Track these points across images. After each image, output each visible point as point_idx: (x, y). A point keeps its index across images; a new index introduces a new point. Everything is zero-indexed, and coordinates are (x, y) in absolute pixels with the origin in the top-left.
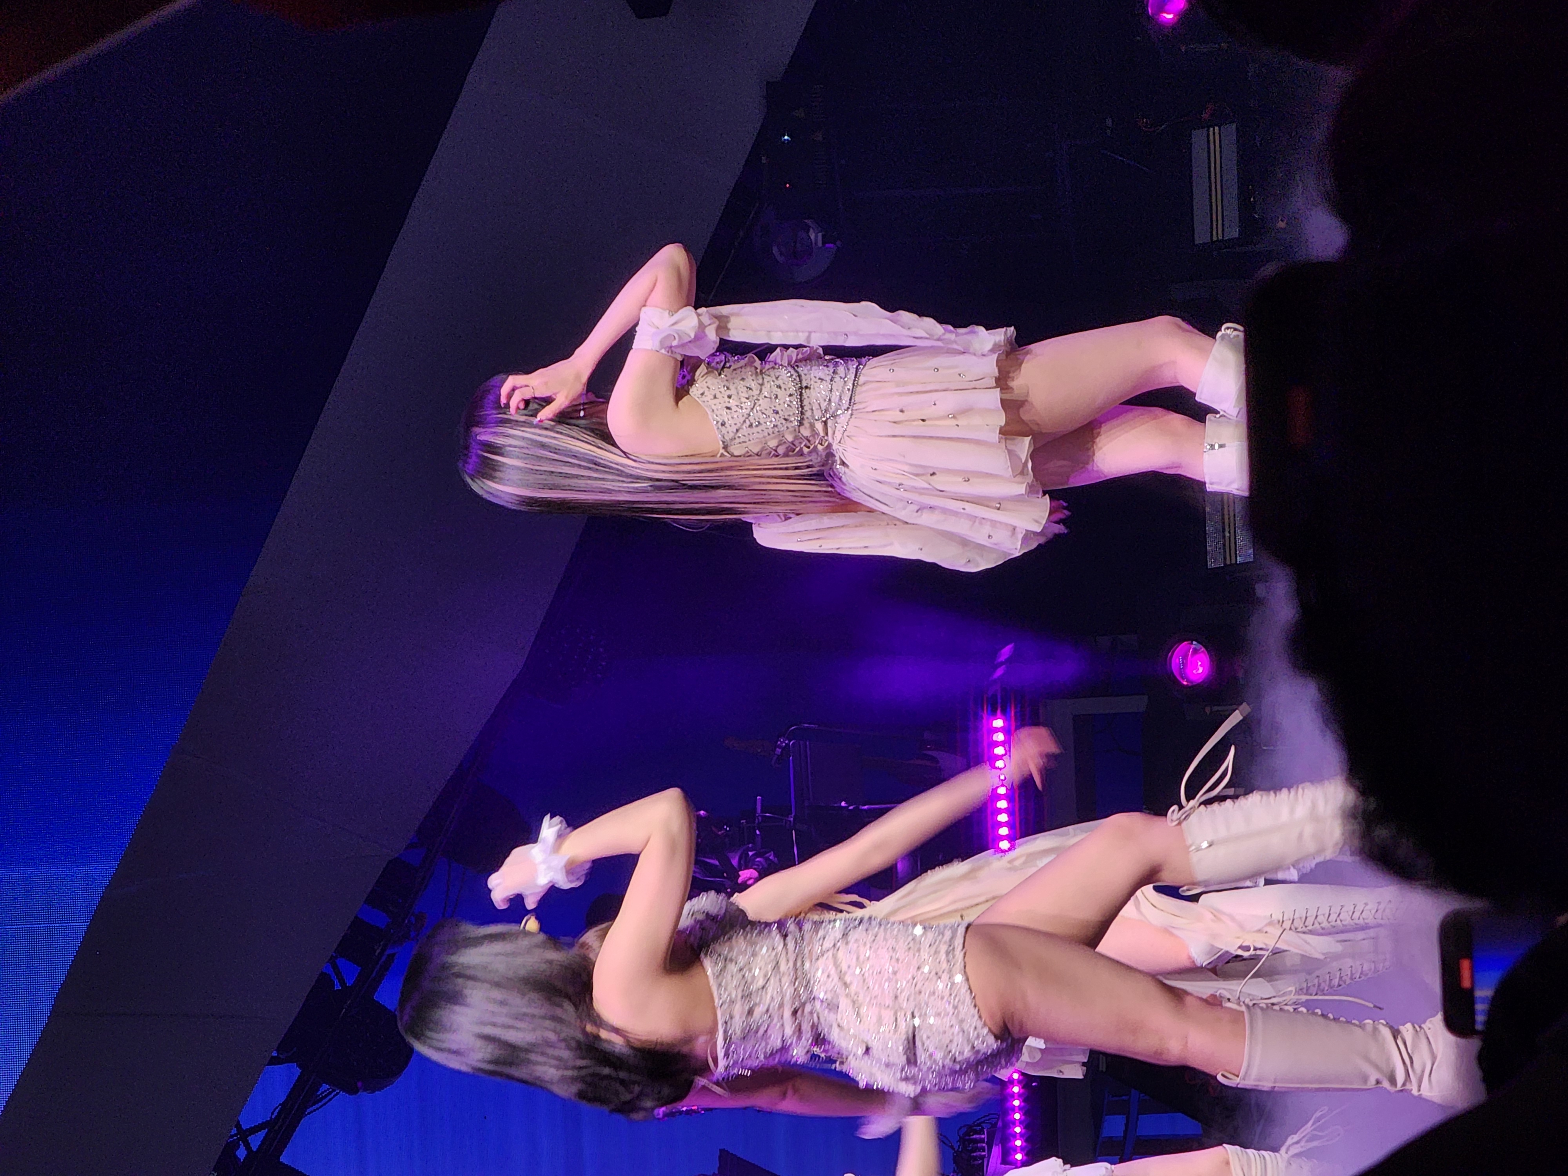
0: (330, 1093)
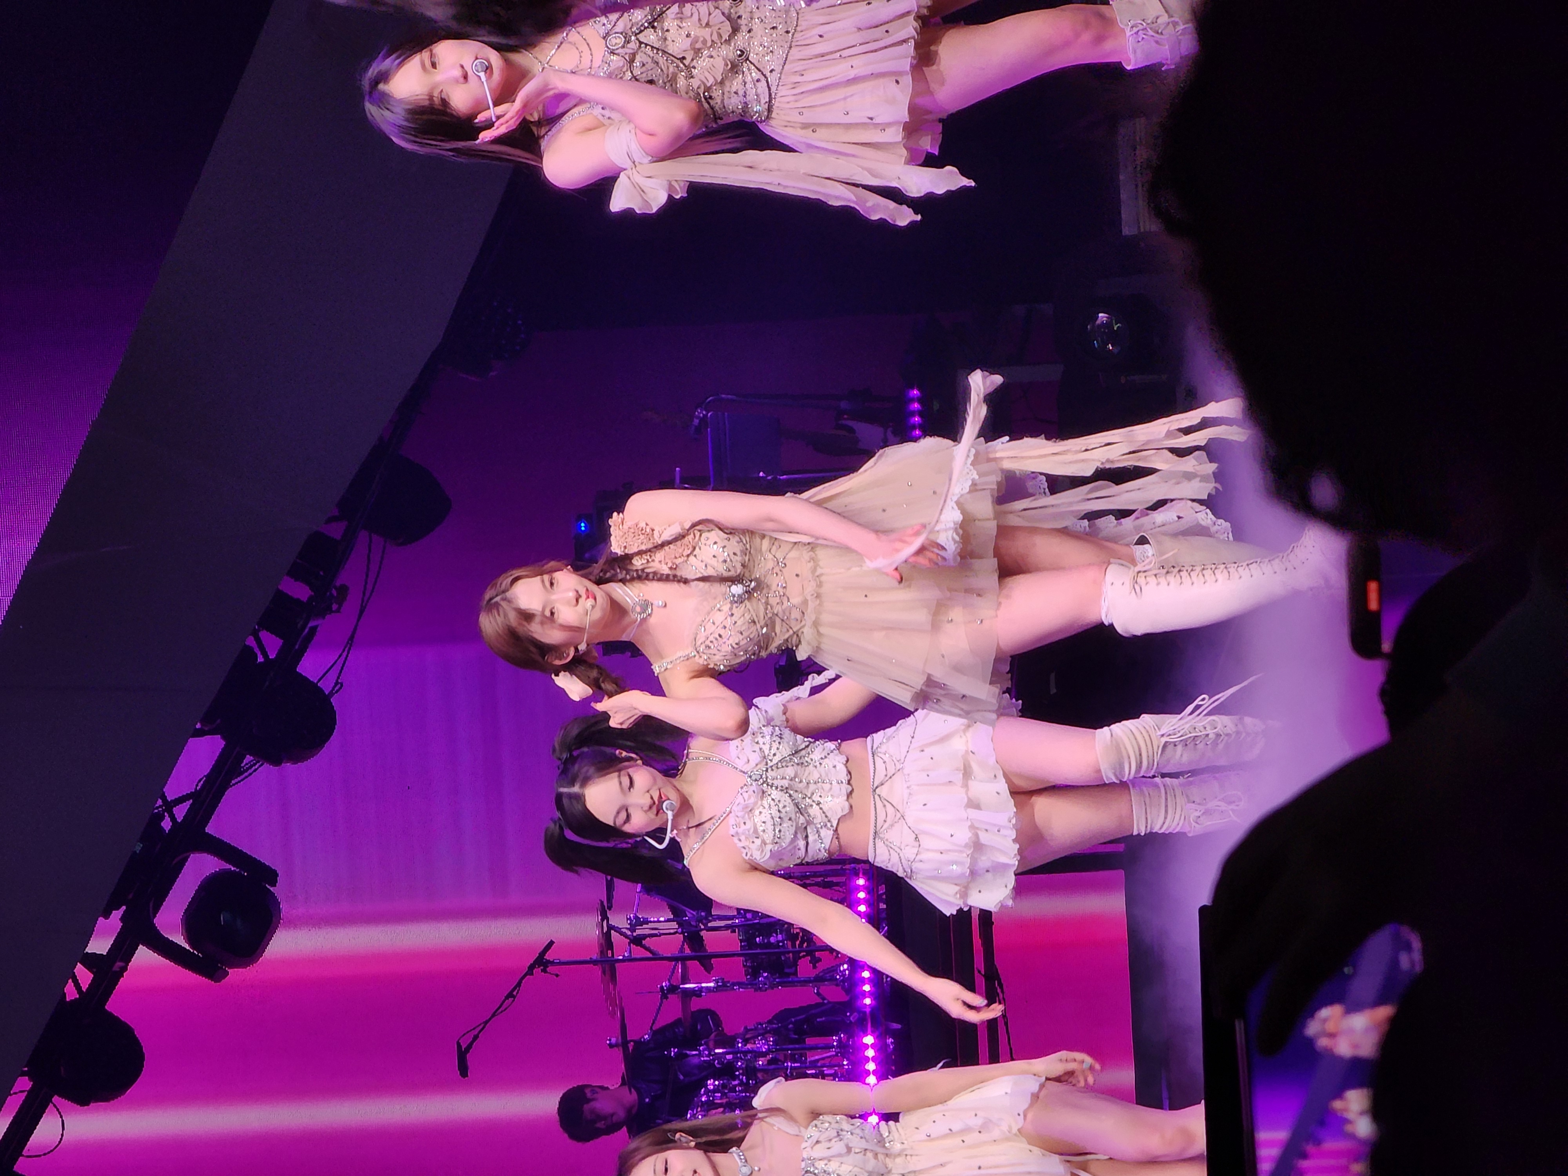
0: (255, 765)
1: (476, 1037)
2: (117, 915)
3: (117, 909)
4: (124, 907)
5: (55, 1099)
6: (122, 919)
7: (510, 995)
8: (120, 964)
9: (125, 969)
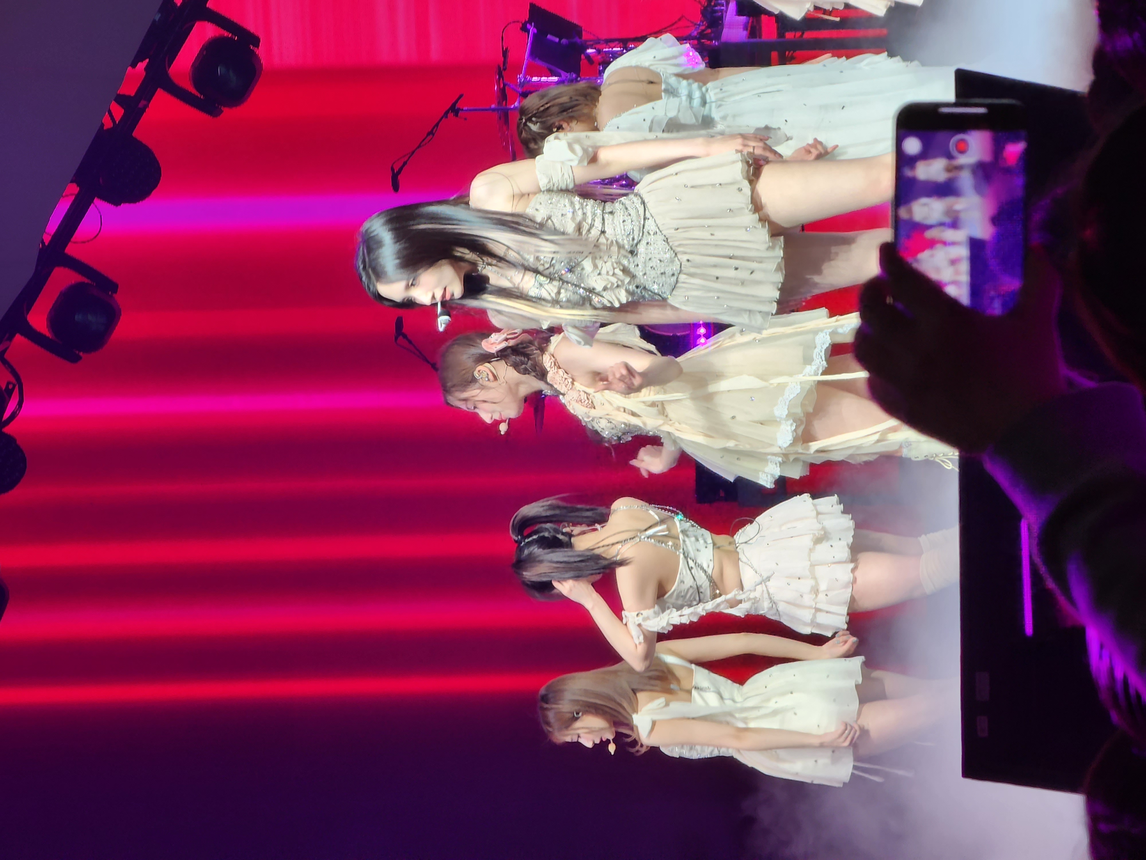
1: (405, 163)
2: (142, 66)
3: (142, 61)
4: (147, 60)
5: (96, 200)
6: (146, 69)
7: (431, 133)
8: (143, 103)
9: (146, 106)
